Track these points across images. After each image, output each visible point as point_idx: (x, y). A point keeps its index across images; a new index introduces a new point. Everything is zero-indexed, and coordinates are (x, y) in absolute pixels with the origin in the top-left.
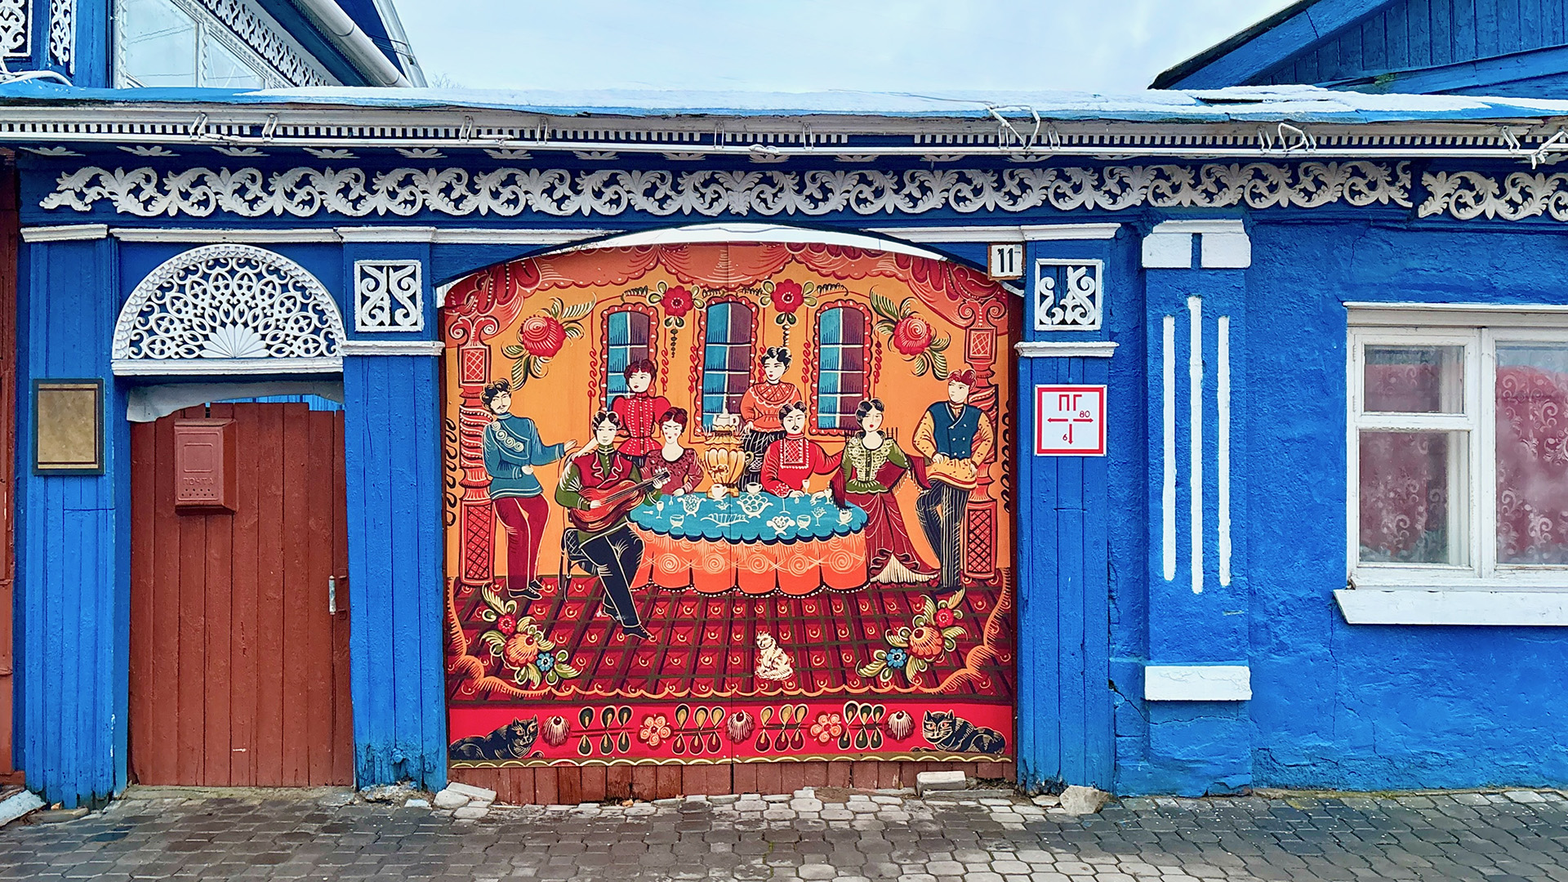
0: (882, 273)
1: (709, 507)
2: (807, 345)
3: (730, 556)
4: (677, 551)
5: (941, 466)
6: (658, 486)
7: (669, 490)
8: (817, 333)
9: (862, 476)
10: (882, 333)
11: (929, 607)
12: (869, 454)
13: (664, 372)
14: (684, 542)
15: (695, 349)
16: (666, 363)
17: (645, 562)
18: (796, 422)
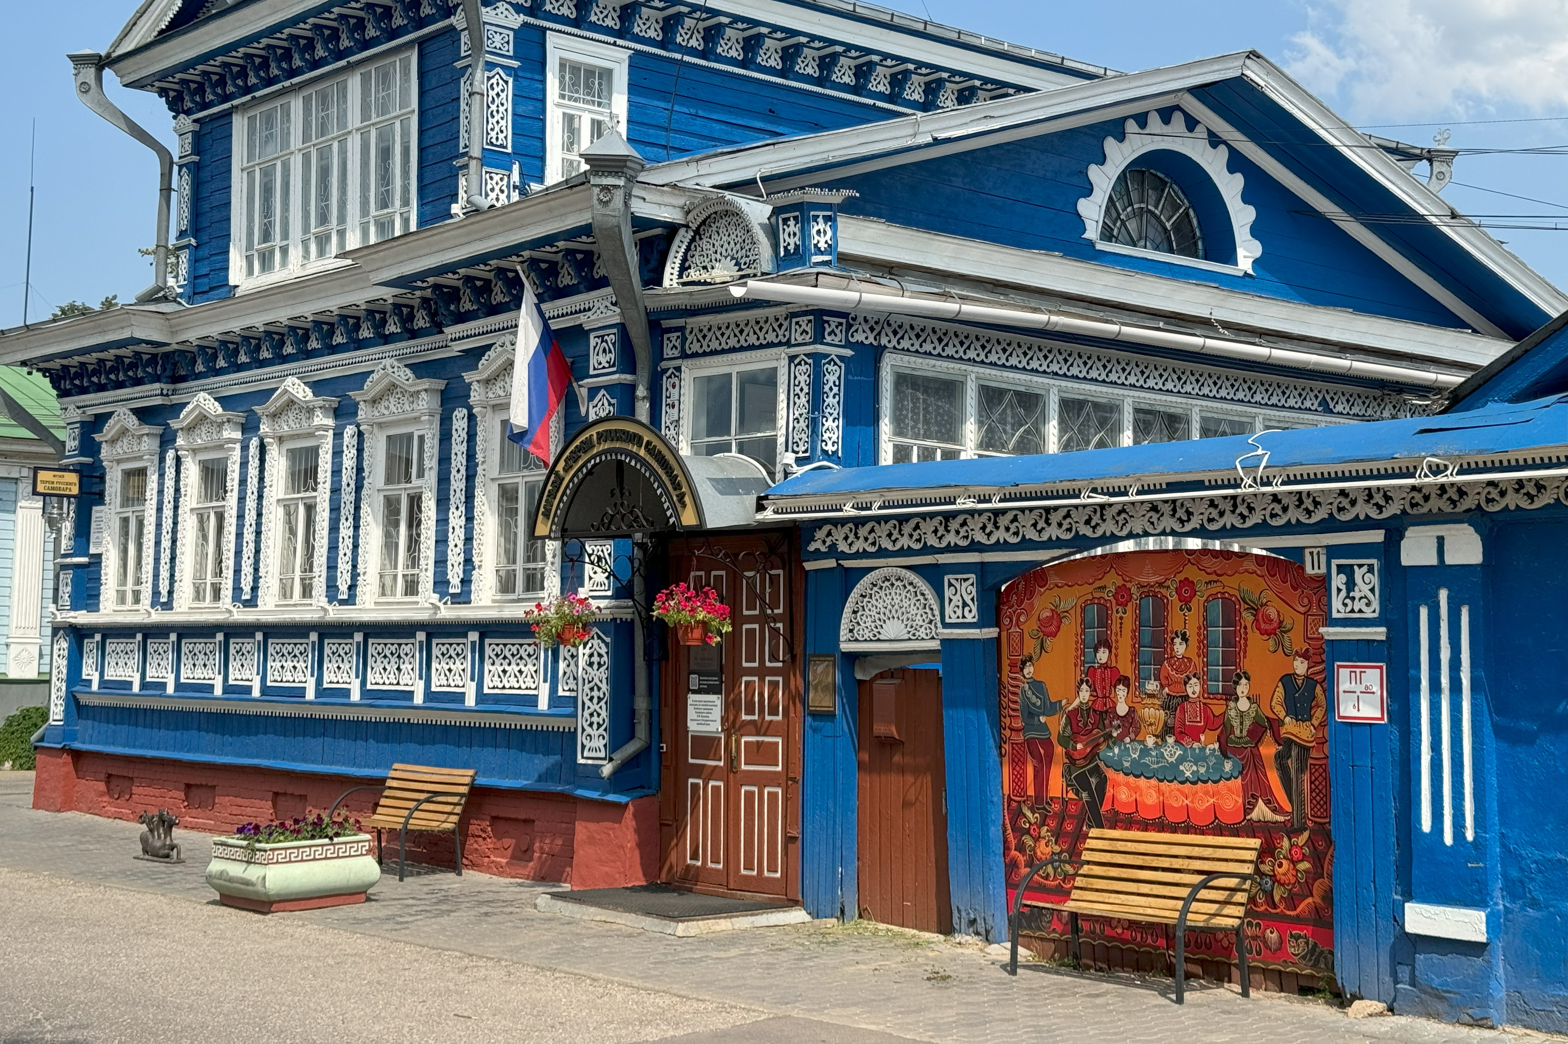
0: (1247, 571)
1: (1145, 751)
2: (1199, 628)
3: (1159, 791)
4: (1127, 785)
5: (1291, 727)
6: (1115, 734)
7: (1121, 738)
8: (1205, 619)
9: (1237, 732)
10: (1248, 617)
11: (1286, 843)
12: (1241, 715)
13: (1116, 649)
14: (1131, 779)
15: (1134, 631)
16: (1117, 642)
17: (1109, 792)
18: (1194, 688)
